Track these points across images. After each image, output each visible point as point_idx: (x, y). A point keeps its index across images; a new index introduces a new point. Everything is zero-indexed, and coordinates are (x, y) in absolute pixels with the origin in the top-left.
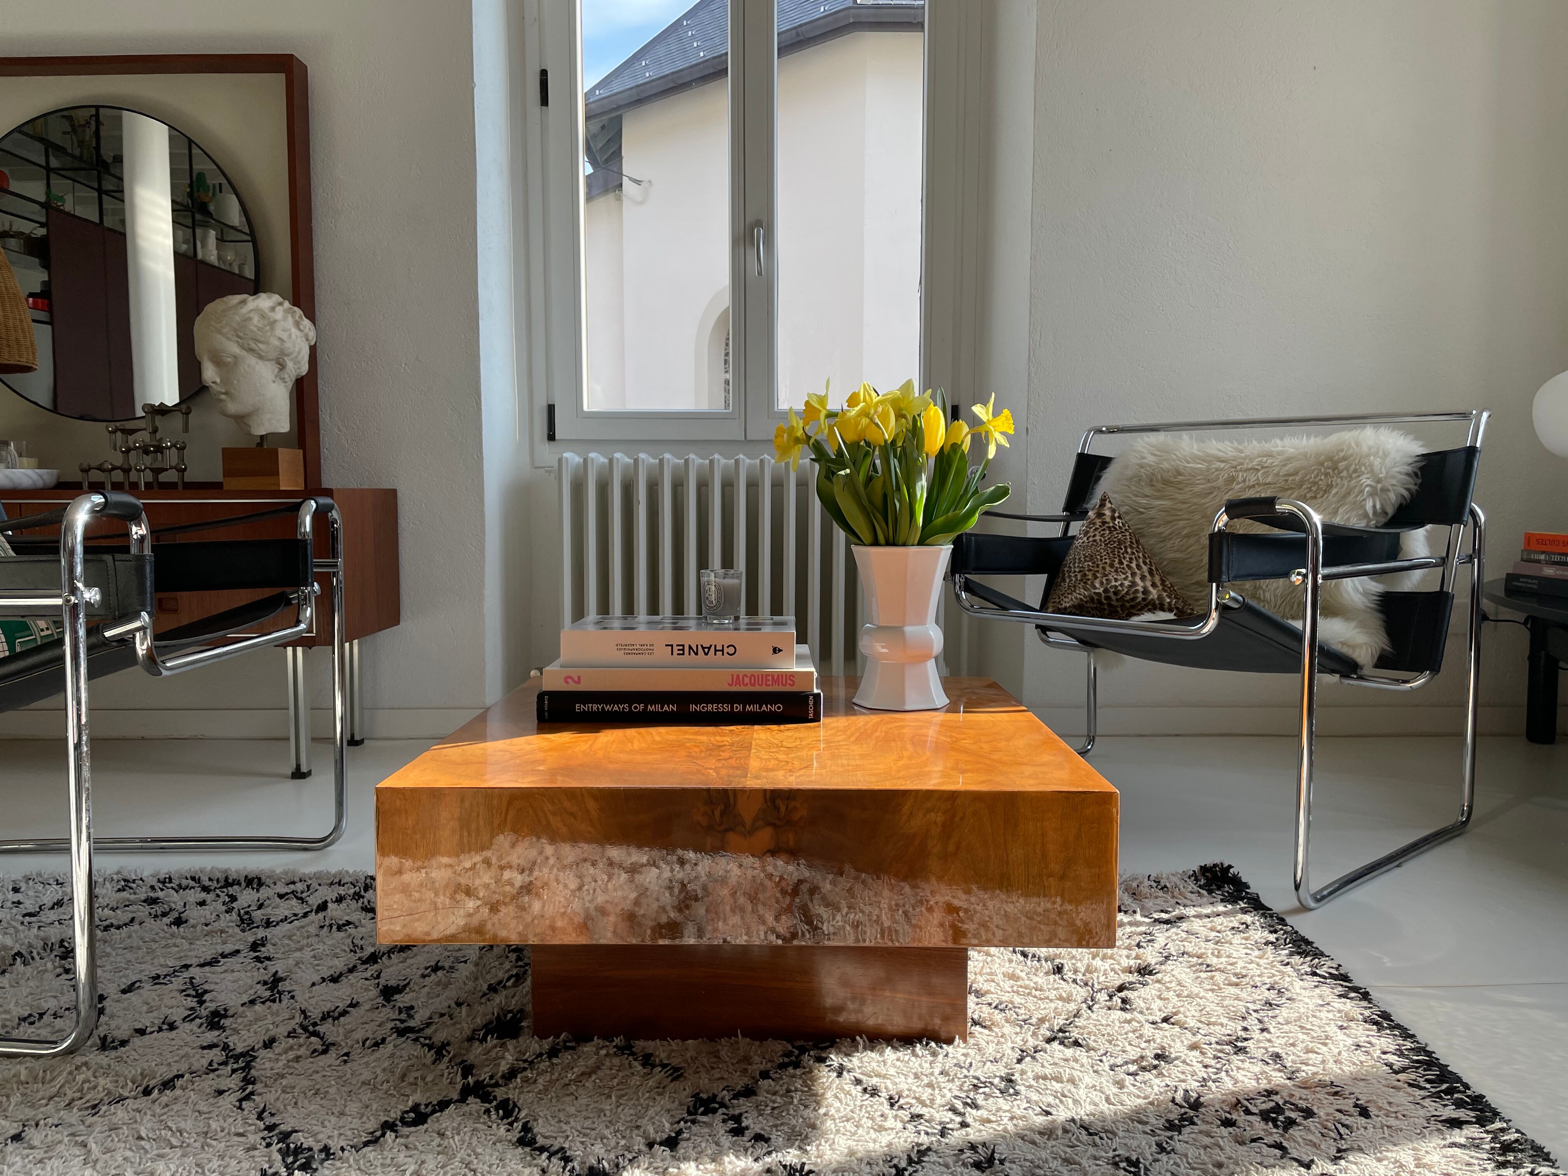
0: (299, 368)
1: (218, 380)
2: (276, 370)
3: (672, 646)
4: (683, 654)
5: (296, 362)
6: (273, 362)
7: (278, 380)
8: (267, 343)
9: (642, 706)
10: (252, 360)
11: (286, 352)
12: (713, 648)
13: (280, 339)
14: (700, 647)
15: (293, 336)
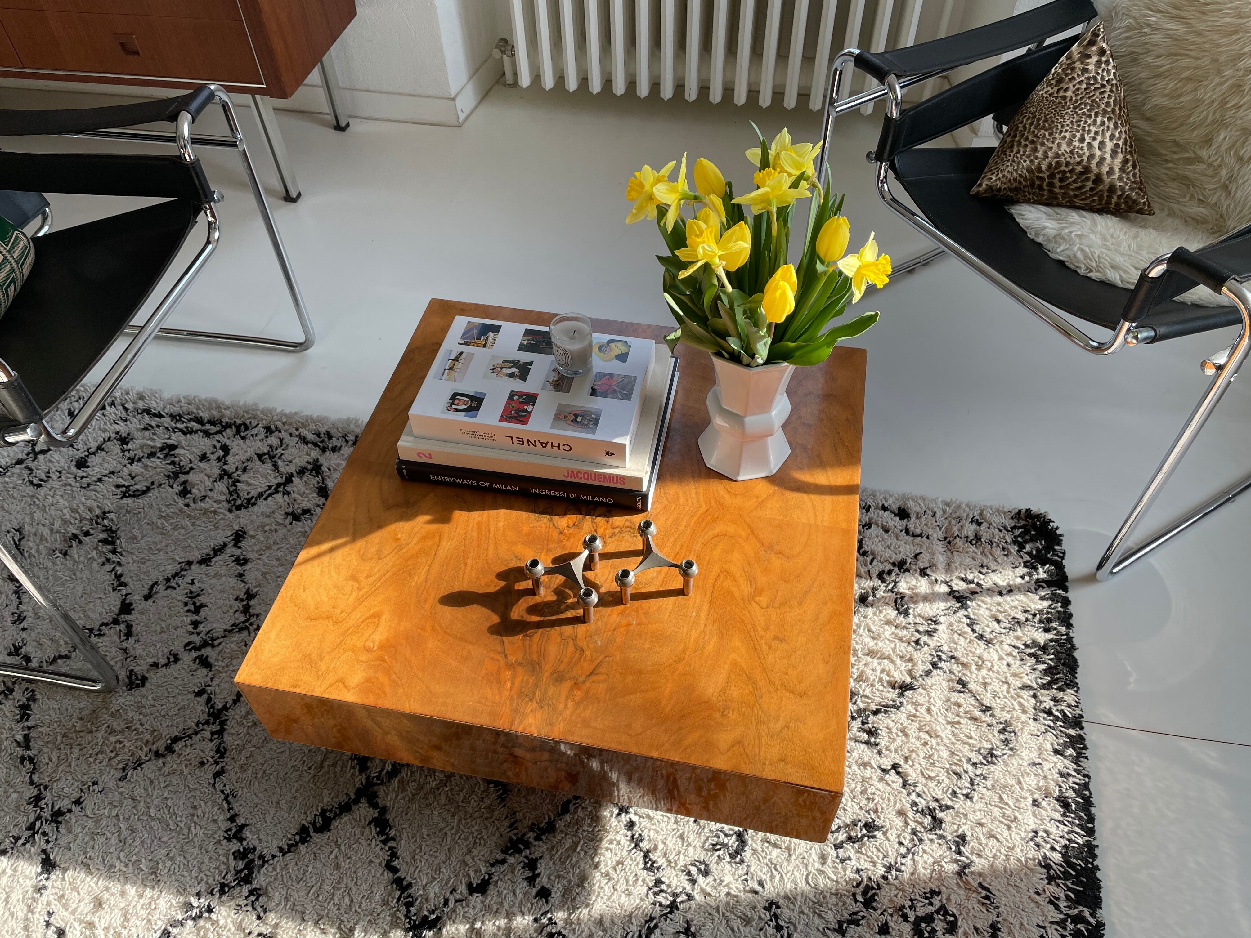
3: (512, 437)
4: (523, 444)
9: (488, 484)
12: (549, 445)
14: (537, 443)
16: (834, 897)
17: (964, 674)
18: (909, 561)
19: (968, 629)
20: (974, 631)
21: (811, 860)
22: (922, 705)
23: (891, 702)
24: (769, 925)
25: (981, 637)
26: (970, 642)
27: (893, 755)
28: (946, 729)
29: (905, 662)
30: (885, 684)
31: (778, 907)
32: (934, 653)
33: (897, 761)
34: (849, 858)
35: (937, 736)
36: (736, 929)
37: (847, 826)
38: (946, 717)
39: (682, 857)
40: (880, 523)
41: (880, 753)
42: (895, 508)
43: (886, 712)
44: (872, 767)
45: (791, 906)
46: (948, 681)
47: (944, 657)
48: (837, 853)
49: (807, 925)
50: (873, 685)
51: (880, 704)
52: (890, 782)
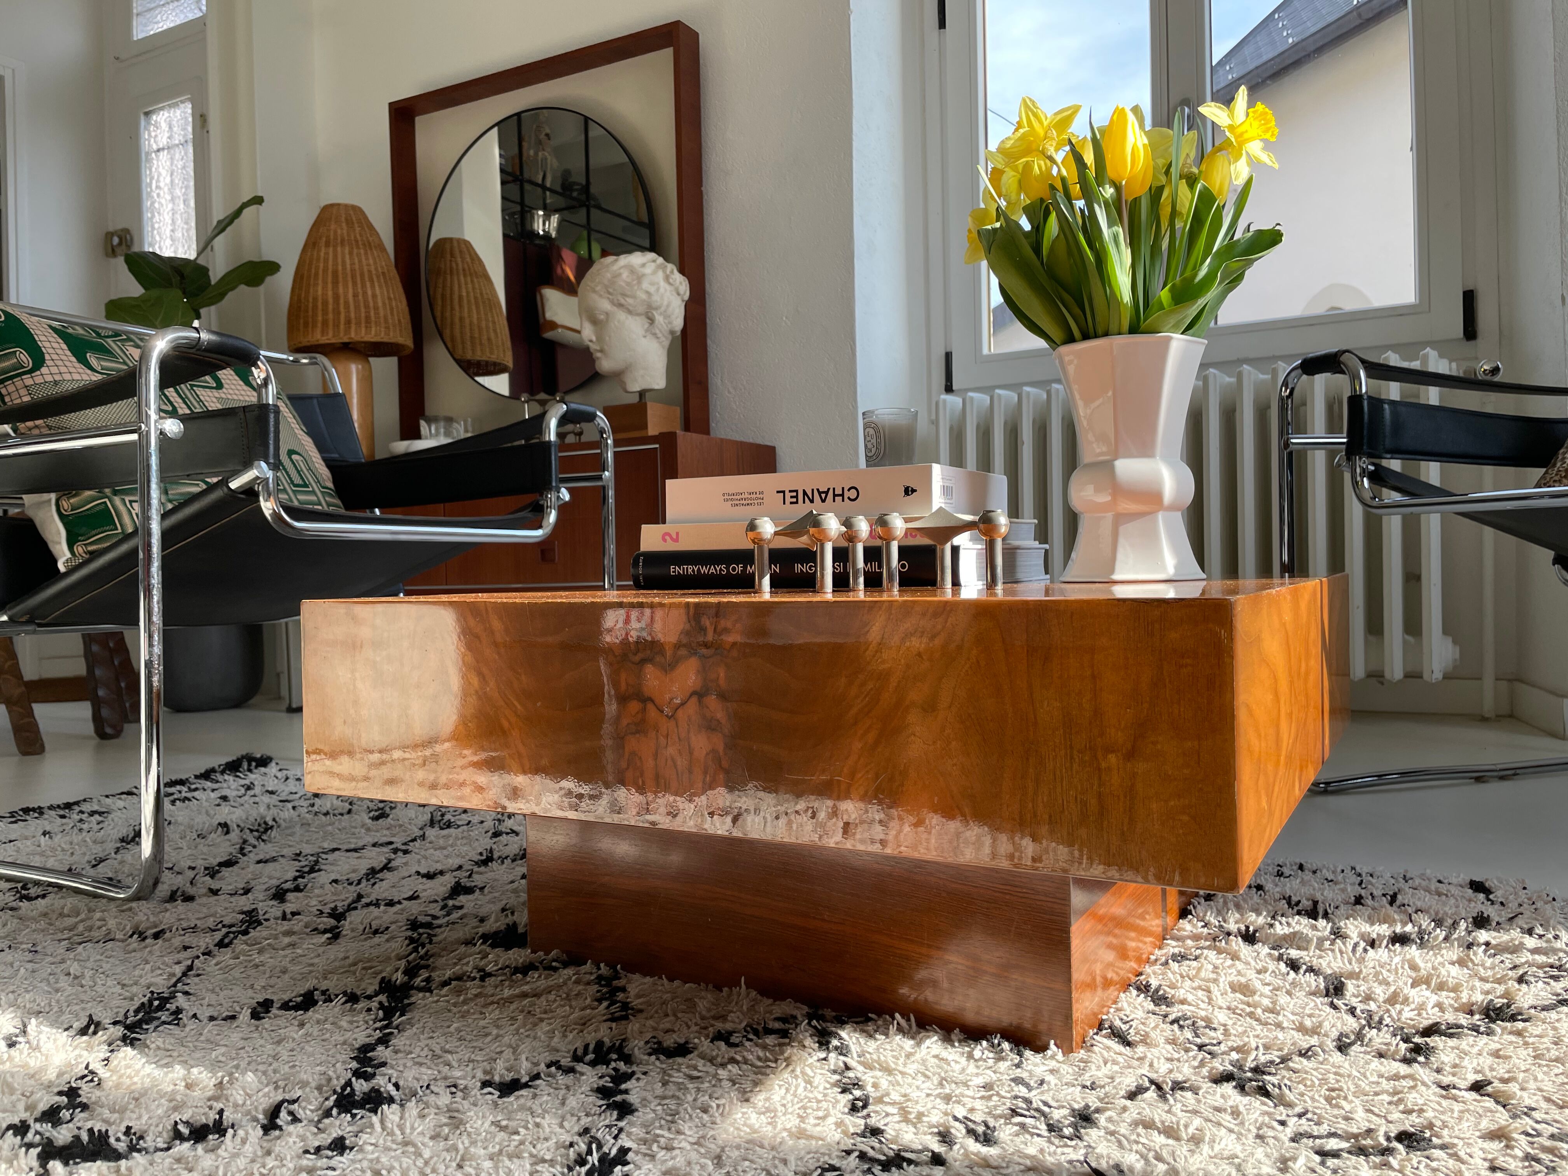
0: (670, 323)
1: (594, 339)
2: (647, 326)
3: (784, 492)
4: (797, 502)
5: (667, 316)
6: (643, 317)
7: (649, 336)
8: (634, 297)
9: (740, 568)
10: (621, 315)
11: (654, 305)
12: (831, 493)
13: (648, 293)
14: (816, 492)
15: (662, 290)
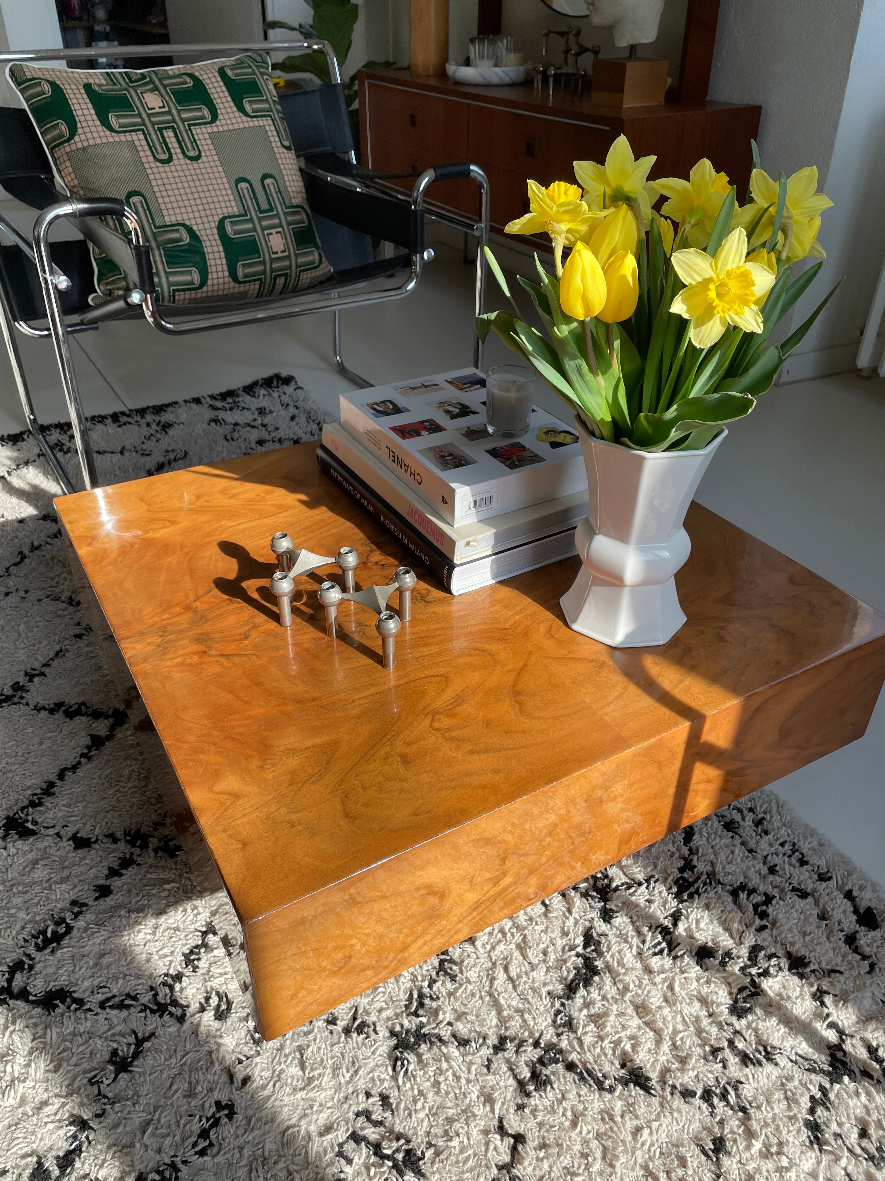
3: (389, 449)
4: (395, 462)
12: (409, 470)
14: (403, 463)
16: (286, 1173)
17: (735, 1141)
18: (812, 967)
19: (805, 1103)
20: (812, 1111)
21: (315, 1117)
22: (637, 1117)
23: (600, 1075)
24: (200, 1121)
25: (814, 1127)
26: (790, 1118)
27: (532, 1124)
28: (633, 1169)
29: (674, 1057)
30: (618, 1052)
31: (230, 1117)
32: (723, 1082)
33: (529, 1136)
34: (349, 1161)
35: (612, 1166)
36: (174, 1088)
37: (391, 1132)
38: (650, 1158)
39: (222, 979)
40: (822, 902)
41: (520, 1107)
42: (863, 906)
43: (582, 1079)
44: (492, 1111)
45: (240, 1131)
46: (705, 1128)
47: (732, 1098)
48: (346, 1142)
49: (230, 1165)
50: (601, 1038)
51: (584, 1064)
52: (492, 1147)
